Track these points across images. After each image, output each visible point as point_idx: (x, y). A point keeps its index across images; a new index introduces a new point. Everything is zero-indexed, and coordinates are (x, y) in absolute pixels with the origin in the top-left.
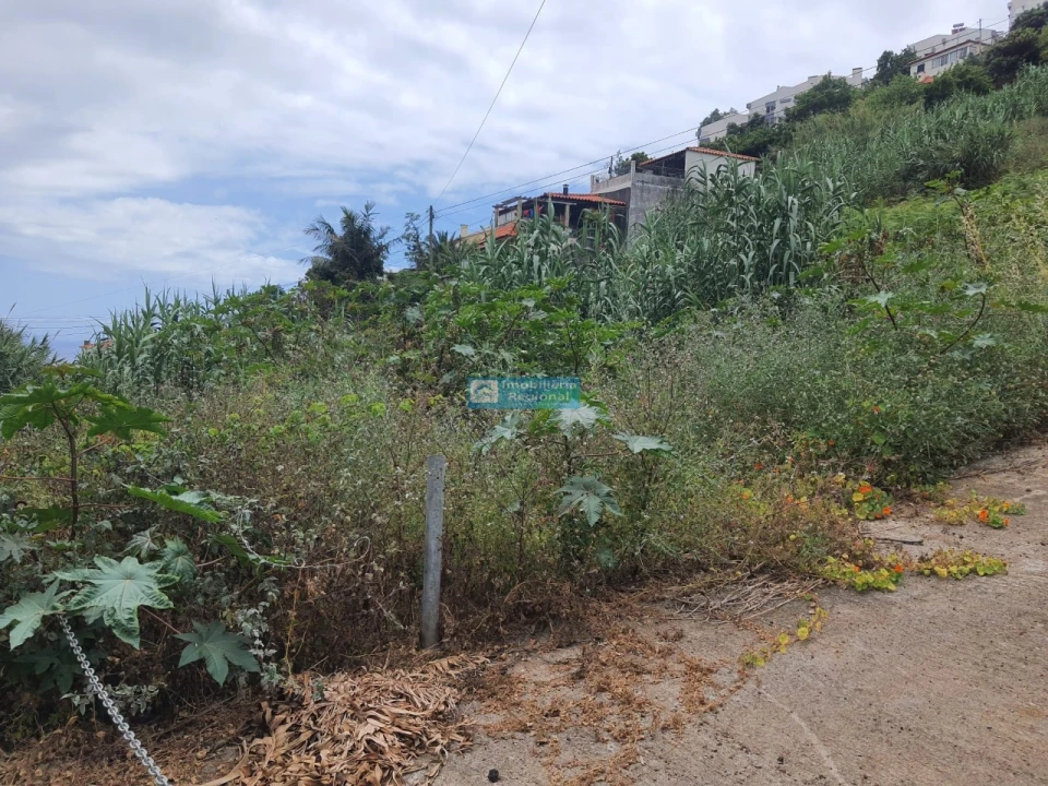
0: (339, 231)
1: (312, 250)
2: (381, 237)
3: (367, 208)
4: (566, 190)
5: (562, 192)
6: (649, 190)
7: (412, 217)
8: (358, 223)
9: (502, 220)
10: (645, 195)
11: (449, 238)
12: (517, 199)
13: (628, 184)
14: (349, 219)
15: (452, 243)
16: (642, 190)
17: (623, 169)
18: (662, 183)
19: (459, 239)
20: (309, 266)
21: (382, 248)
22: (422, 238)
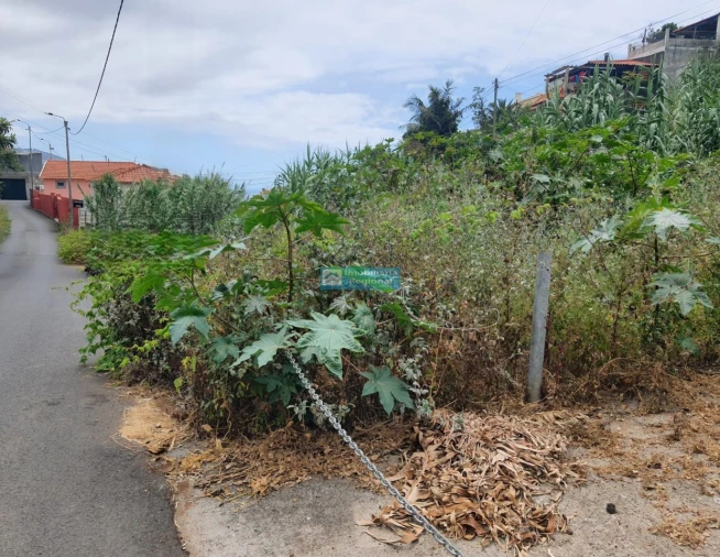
0: (427, 104)
2: (458, 105)
3: (448, 84)
4: (607, 56)
5: (603, 59)
6: (681, 52)
7: (479, 90)
8: (440, 97)
9: (552, 85)
10: (677, 57)
11: (507, 105)
12: (565, 68)
13: (662, 49)
14: (435, 94)
15: (510, 107)
16: (675, 52)
17: (658, 37)
18: (694, 45)
19: (517, 104)
20: (405, 131)
21: (458, 114)
22: (486, 105)
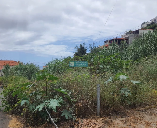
0: (79, 47)
1: (75, 51)
2: (86, 48)
3: (84, 44)
4: (117, 38)
5: (116, 38)
6: (132, 37)
7: (91, 44)
8: (82, 46)
9: (106, 44)
10: (132, 38)
11: (97, 47)
12: (108, 40)
13: (128, 36)
14: (81, 46)
15: (97, 48)
16: (131, 37)
17: (127, 33)
18: (135, 35)
19: (99, 47)
20: (75, 53)
21: (86, 50)
22: (92, 47)
